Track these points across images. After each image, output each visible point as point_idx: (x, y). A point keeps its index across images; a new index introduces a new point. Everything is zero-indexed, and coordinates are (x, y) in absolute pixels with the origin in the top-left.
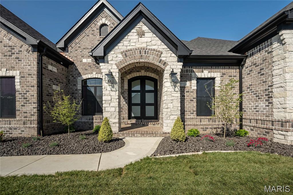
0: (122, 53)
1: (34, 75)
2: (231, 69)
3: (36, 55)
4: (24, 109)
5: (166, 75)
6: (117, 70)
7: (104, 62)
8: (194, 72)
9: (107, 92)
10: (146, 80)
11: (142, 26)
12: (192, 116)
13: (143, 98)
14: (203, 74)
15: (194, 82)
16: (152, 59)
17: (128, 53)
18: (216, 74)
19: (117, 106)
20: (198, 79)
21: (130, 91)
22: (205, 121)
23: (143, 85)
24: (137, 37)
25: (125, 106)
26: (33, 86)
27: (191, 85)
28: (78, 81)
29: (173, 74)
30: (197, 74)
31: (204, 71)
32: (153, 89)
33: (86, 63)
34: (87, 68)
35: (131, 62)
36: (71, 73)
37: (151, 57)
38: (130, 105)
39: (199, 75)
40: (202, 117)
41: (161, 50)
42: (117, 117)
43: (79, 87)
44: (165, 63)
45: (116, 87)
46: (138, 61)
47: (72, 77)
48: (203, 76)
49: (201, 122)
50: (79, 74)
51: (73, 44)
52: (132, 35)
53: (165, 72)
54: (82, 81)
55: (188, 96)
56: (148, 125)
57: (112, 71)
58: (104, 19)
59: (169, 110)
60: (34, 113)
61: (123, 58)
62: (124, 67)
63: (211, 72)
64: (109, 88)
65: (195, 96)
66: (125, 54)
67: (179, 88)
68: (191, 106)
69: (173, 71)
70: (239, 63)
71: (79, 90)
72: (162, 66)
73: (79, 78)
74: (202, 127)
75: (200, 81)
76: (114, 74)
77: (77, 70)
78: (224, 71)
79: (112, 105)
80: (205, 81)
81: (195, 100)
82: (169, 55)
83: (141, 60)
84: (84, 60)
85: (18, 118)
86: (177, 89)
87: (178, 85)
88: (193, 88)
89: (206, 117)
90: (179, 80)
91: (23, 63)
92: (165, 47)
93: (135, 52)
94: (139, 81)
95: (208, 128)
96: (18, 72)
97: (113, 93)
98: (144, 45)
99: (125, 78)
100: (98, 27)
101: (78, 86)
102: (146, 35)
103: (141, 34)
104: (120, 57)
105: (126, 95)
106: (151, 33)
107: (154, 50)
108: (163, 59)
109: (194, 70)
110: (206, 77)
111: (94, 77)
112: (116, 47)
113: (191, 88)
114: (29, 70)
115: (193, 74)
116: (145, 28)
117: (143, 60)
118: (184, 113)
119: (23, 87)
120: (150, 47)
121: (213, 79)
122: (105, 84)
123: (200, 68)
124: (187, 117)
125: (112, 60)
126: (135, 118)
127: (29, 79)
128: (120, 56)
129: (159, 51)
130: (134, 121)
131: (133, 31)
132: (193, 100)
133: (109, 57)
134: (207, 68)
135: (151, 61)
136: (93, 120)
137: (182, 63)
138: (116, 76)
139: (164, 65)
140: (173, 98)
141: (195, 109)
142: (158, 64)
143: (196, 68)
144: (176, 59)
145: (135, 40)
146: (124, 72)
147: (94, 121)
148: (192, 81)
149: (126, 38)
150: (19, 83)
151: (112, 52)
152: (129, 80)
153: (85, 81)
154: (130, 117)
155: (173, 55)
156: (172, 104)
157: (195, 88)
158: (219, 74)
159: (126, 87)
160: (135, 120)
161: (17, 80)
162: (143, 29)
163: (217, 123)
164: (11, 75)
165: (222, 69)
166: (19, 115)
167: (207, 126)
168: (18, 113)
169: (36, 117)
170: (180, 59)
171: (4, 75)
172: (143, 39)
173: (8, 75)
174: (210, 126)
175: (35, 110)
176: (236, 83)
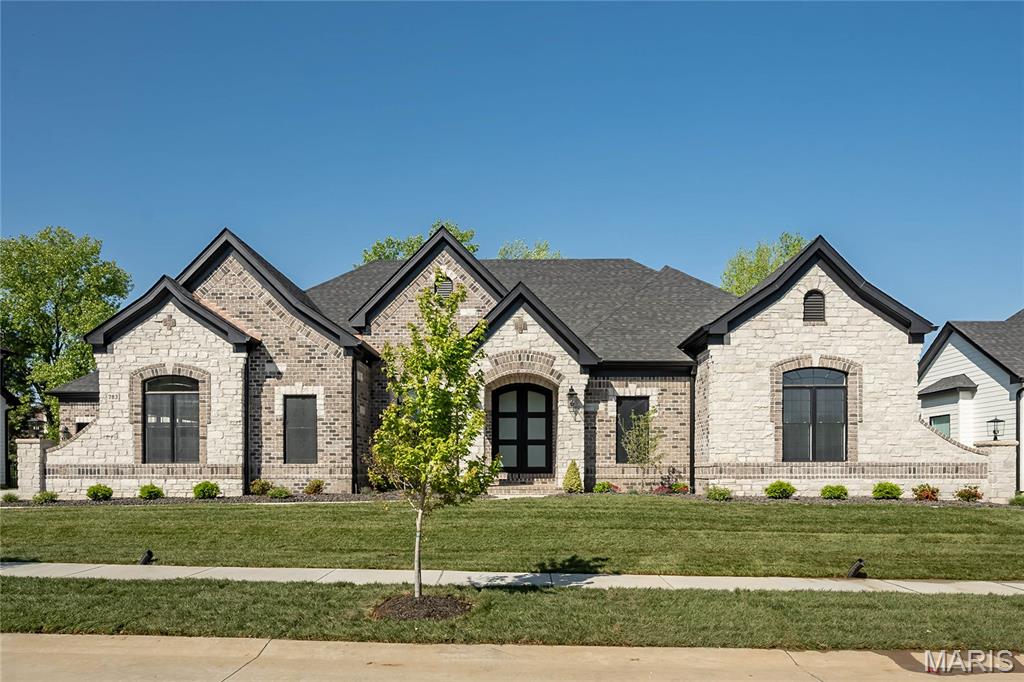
0: (490, 359)
1: (347, 393)
2: (677, 381)
3: (350, 359)
4: (330, 449)
5: (563, 395)
8: (612, 386)
10: (529, 392)
11: (522, 315)
12: (608, 463)
13: (522, 429)
14: (627, 390)
15: (612, 404)
16: (538, 369)
17: (500, 359)
18: (650, 389)
20: (620, 400)
21: (496, 415)
22: (631, 471)
23: (522, 402)
24: (515, 333)
26: (346, 412)
27: (606, 409)
29: (572, 394)
30: (617, 389)
31: (630, 385)
32: (543, 409)
35: (504, 374)
36: (376, 378)
37: (538, 365)
38: (497, 442)
39: (621, 391)
40: (625, 465)
41: (553, 354)
44: (560, 375)
46: (516, 371)
47: (379, 384)
48: (627, 395)
49: (623, 473)
51: (380, 319)
52: (508, 329)
53: (560, 390)
55: (602, 428)
56: (532, 483)
58: (443, 268)
59: (566, 451)
60: (347, 455)
61: (491, 367)
62: (493, 382)
63: (643, 386)
65: (613, 427)
66: (495, 360)
67: (582, 415)
68: (605, 445)
69: (572, 389)
70: (686, 372)
72: (556, 381)
74: (625, 481)
75: (623, 402)
78: (664, 384)
80: (632, 401)
81: (613, 435)
82: (567, 362)
83: (521, 371)
85: (320, 463)
86: (578, 418)
87: (582, 410)
88: (610, 415)
89: (632, 465)
90: (583, 403)
91: (328, 374)
92: (561, 348)
93: (511, 357)
94: (515, 393)
95: (635, 484)
96: (321, 388)
98: (526, 347)
100: (432, 284)
102: (530, 329)
103: (522, 328)
104: (487, 365)
106: (538, 327)
107: (542, 354)
108: (557, 368)
109: (613, 383)
110: (633, 395)
113: (607, 414)
114: (339, 385)
115: (610, 389)
116: (528, 318)
117: (524, 371)
118: (594, 458)
119: (328, 412)
120: (536, 350)
121: (646, 398)
123: (622, 380)
124: (599, 463)
126: (506, 469)
127: (339, 400)
128: (488, 363)
129: (550, 356)
130: (504, 476)
131: (508, 322)
132: (610, 436)
134: (635, 380)
135: (536, 371)
137: (587, 376)
139: (558, 378)
140: (573, 432)
141: (613, 451)
142: (547, 376)
143: (615, 380)
144: (578, 368)
145: (511, 338)
148: (609, 402)
149: (497, 333)
150: (322, 407)
152: (493, 392)
155: (574, 362)
156: (570, 442)
157: (615, 414)
158: (655, 389)
160: (507, 474)
161: (320, 401)
162: (525, 320)
163: (651, 475)
164: (310, 393)
165: (661, 381)
166: (322, 459)
167: (634, 481)
168: (320, 455)
169: (349, 462)
170: (585, 369)
171: (299, 393)
172: (525, 336)
173: (305, 393)
174: (640, 481)
175: (349, 450)
176: (686, 406)
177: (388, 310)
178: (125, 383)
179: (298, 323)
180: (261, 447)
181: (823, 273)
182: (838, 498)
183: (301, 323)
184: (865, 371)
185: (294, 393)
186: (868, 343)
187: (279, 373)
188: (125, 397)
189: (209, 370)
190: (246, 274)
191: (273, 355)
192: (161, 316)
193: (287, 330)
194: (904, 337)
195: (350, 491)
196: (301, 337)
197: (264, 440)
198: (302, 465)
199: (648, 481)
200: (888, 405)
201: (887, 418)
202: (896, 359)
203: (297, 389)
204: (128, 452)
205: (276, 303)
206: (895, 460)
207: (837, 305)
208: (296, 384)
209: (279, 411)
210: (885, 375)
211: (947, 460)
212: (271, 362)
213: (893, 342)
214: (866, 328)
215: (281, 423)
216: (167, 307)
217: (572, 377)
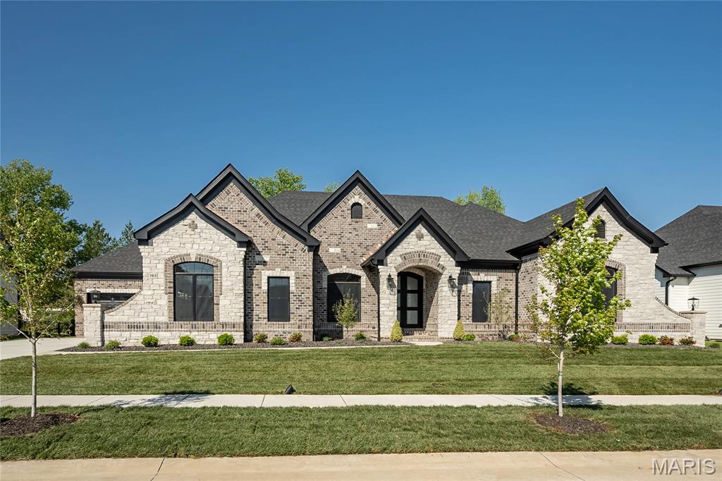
0: (401, 256)
1: (310, 276)
2: (508, 272)
3: (312, 254)
4: (299, 312)
5: (444, 280)
6: (396, 274)
7: (383, 265)
8: (470, 274)
9: (386, 296)
10: (408, 278)
11: (421, 229)
12: (467, 322)
13: (403, 300)
14: (479, 277)
15: (470, 286)
16: (430, 264)
17: (407, 256)
18: (492, 277)
20: (475, 283)
22: (481, 328)
23: (404, 284)
24: (416, 240)
26: (309, 288)
27: (467, 289)
28: (324, 277)
29: (451, 279)
30: (473, 276)
31: (481, 274)
32: (417, 288)
33: (333, 253)
34: (335, 259)
35: (410, 265)
37: (430, 261)
39: (476, 278)
40: (478, 323)
41: (439, 254)
44: (443, 267)
45: (395, 290)
46: (417, 264)
47: (316, 271)
48: (479, 280)
49: (476, 328)
50: (325, 268)
52: (412, 237)
53: (443, 276)
54: (328, 277)
55: (464, 300)
56: (414, 334)
57: (391, 274)
58: (357, 197)
60: (310, 316)
61: (401, 261)
62: (402, 271)
63: (488, 275)
65: (471, 300)
66: (404, 257)
68: (467, 311)
69: (450, 277)
70: (515, 267)
71: (325, 288)
72: (441, 271)
73: (325, 274)
74: (478, 333)
75: (477, 284)
76: (393, 278)
77: (322, 262)
78: (500, 274)
80: (482, 284)
81: (471, 305)
82: (447, 259)
83: (420, 264)
84: (332, 250)
85: (292, 321)
86: (454, 294)
87: (456, 289)
88: (469, 292)
89: (482, 323)
90: (457, 284)
91: (298, 263)
92: (444, 251)
93: (414, 255)
95: (483, 335)
96: (293, 273)
97: (391, 297)
98: (423, 249)
100: (350, 207)
101: (324, 283)
102: (425, 238)
103: (420, 237)
104: (400, 260)
106: (430, 236)
107: (433, 254)
108: (442, 263)
109: (470, 272)
110: (483, 280)
111: (344, 272)
112: (395, 250)
113: (467, 292)
114: (304, 270)
115: (469, 277)
116: (424, 231)
117: (422, 264)
119: (298, 288)
120: (429, 251)
121: (490, 282)
123: (476, 271)
125: (390, 263)
127: (305, 280)
129: (437, 255)
131: (412, 233)
132: (469, 305)
133: (388, 260)
134: (483, 271)
137: (460, 268)
138: (396, 279)
139: (442, 269)
140: (450, 303)
141: (471, 315)
142: (436, 268)
143: (472, 271)
144: (454, 263)
145: (414, 243)
146: (403, 276)
147: (344, 332)
148: (468, 285)
149: (405, 240)
150: (294, 285)
151: (391, 255)
153: (332, 278)
155: (452, 259)
156: (450, 309)
157: (472, 292)
158: (495, 277)
161: (292, 281)
162: (422, 232)
163: (493, 329)
164: (285, 275)
165: (499, 272)
166: (293, 318)
167: (483, 333)
168: (292, 316)
169: (311, 321)
170: (458, 264)
171: (278, 275)
172: (422, 242)
173: (282, 276)
174: (486, 333)
175: (311, 313)
176: (513, 288)
177: (321, 223)
178: (161, 266)
179: (278, 229)
180: (253, 310)
181: (605, 210)
182: (624, 344)
183: (279, 229)
184: (627, 269)
185: (275, 275)
186: (629, 252)
187: (265, 262)
188: (162, 275)
189: (221, 258)
190: (242, 195)
191: (261, 250)
192: (187, 221)
193: (270, 234)
194: (648, 249)
195: (311, 340)
196: (279, 238)
197: (254, 306)
198: (280, 323)
199: (491, 333)
200: (639, 288)
201: (639, 297)
202: (644, 262)
203: (277, 272)
204: (164, 314)
205: (263, 215)
206: (642, 322)
207: (613, 229)
208: (276, 269)
209: (265, 287)
210: (638, 271)
211: (670, 321)
212: (259, 254)
213: (642, 252)
214: (628, 243)
215: (266, 295)
216: (190, 215)
217: (450, 268)
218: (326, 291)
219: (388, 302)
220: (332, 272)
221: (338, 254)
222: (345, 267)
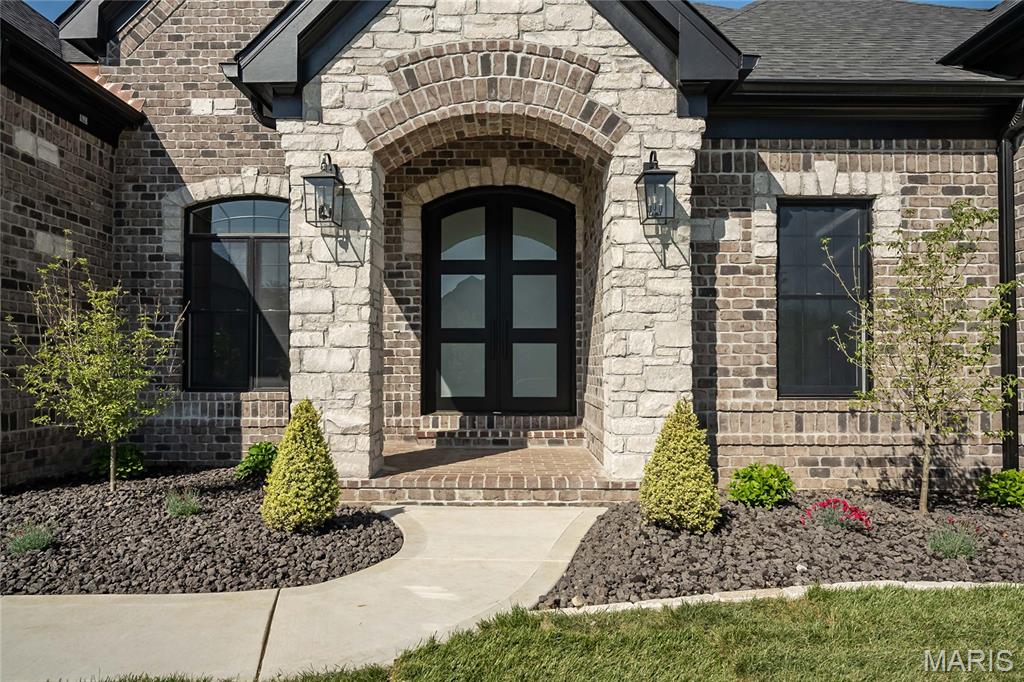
0: (391, 68)
2: (958, 152)
5: (621, 184)
6: (367, 157)
7: (298, 115)
8: (762, 166)
9: (314, 271)
10: (516, 211)
12: (753, 399)
13: (499, 302)
14: (809, 178)
15: (764, 220)
16: (545, 101)
17: (423, 71)
18: (878, 178)
19: (365, 341)
20: (786, 205)
21: (433, 266)
22: (822, 423)
25: (407, 345)
27: (747, 237)
28: (166, 211)
29: (653, 177)
30: (778, 176)
31: (817, 164)
33: (206, 119)
34: (215, 143)
35: (436, 115)
37: (543, 90)
38: (433, 336)
39: (791, 182)
40: (806, 404)
41: (591, 53)
42: (365, 398)
43: (172, 241)
44: (613, 121)
45: (362, 241)
46: (473, 108)
47: (136, 188)
48: (810, 191)
49: (799, 429)
50: (173, 178)
53: (615, 166)
54: (188, 210)
55: (734, 293)
56: (523, 445)
57: (338, 158)
59: (632, 365)
61: (394, 96)
62: (400, 141)
63: (854, 168)
64: (322, 249)
65: (768, 291)
66: (407, 72)
67: (685, 248)
68: (748, 342)
69: (652, 163)
71: (171, 258)
72: (600, 138)
73: (172, 197)
74: (806, 453)
75: (796, 215)
76: (349, 177)
77: (163, 153)
78: (918, 162)
79: (337, 334)
80: (822, 213)
81: (768, 314)
82: (635, 78)
83: (490, 107)
84: (200, 106)
86: (673, 256)
87: (683, 232)
88: (757, 252)
89: (826, 404)
90: (687, 208)
92: (615, 37)
93: (458, 63)
94: (480, 213)
95: (835, 463)
97: (342, 277)
98: (506, 30)
99: (406, 199)
101: (167, 235)
104: (383, 89)
105: (413, 285)
107: (557, 53)
108: (604, 99)
109: (766, 156)
110: (827, 192)
111: (249, 190)
112: (364, 40)
113: (748, 249)
115: (758, 177)
117: (500, 107)
118: (713, 383)
120: (539, 40)
121: (865, 203)
122: (303, 229)
123: (795, 149)
124: (726, 400)
125: (340, 105)
126: (457, 404)
128: (384, 82)
129: (582, 61)
130: (450, 422)
132: (757, 316)
133: (325, 89)
134: (830, 149)
135: (541, 111)
136: (238, 413)
137: (701, 123)
138: (362, 184)
139: (607, 130)
140: (653, 303)
141: (768, 361)
142: (575, 123)
143: (773, 149)
144: (670, 98)
145: (458, 5)
147: (246, 419)
148: (755, 215)
151: (342, 65)
152: (426, 208)
153: (199, 215)
154: (430, 403)
155: (656, 79)
156: (647, 334)
157: (771, 250)
158: (892, 176)
159: (412, 241)
160: (458, 416)
163: (884, 434)
165: (910, 151)
167: (831, 453)
170: (695, 96)
174: (849, 453)
199: (875, 453)
217: (652, 126)
218: (176, 267)
219: (323, 300)
220: (199, 191)
221: (223, 120)
222: (250, 172)
